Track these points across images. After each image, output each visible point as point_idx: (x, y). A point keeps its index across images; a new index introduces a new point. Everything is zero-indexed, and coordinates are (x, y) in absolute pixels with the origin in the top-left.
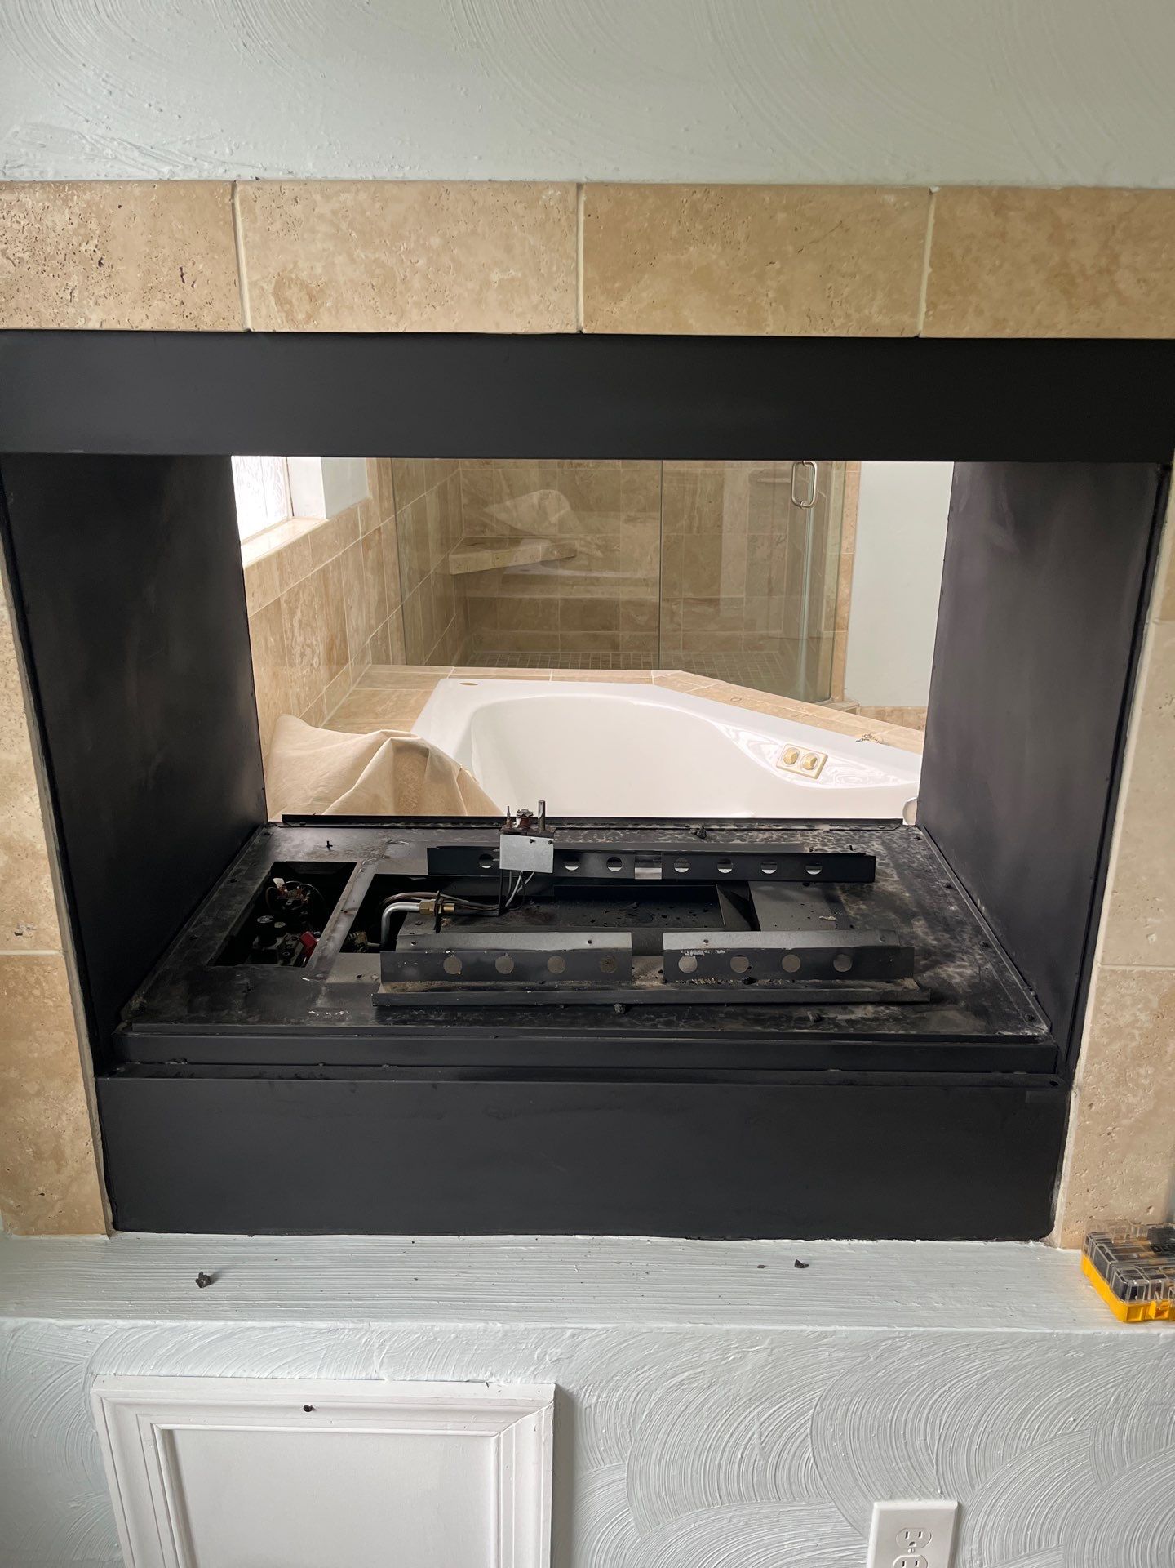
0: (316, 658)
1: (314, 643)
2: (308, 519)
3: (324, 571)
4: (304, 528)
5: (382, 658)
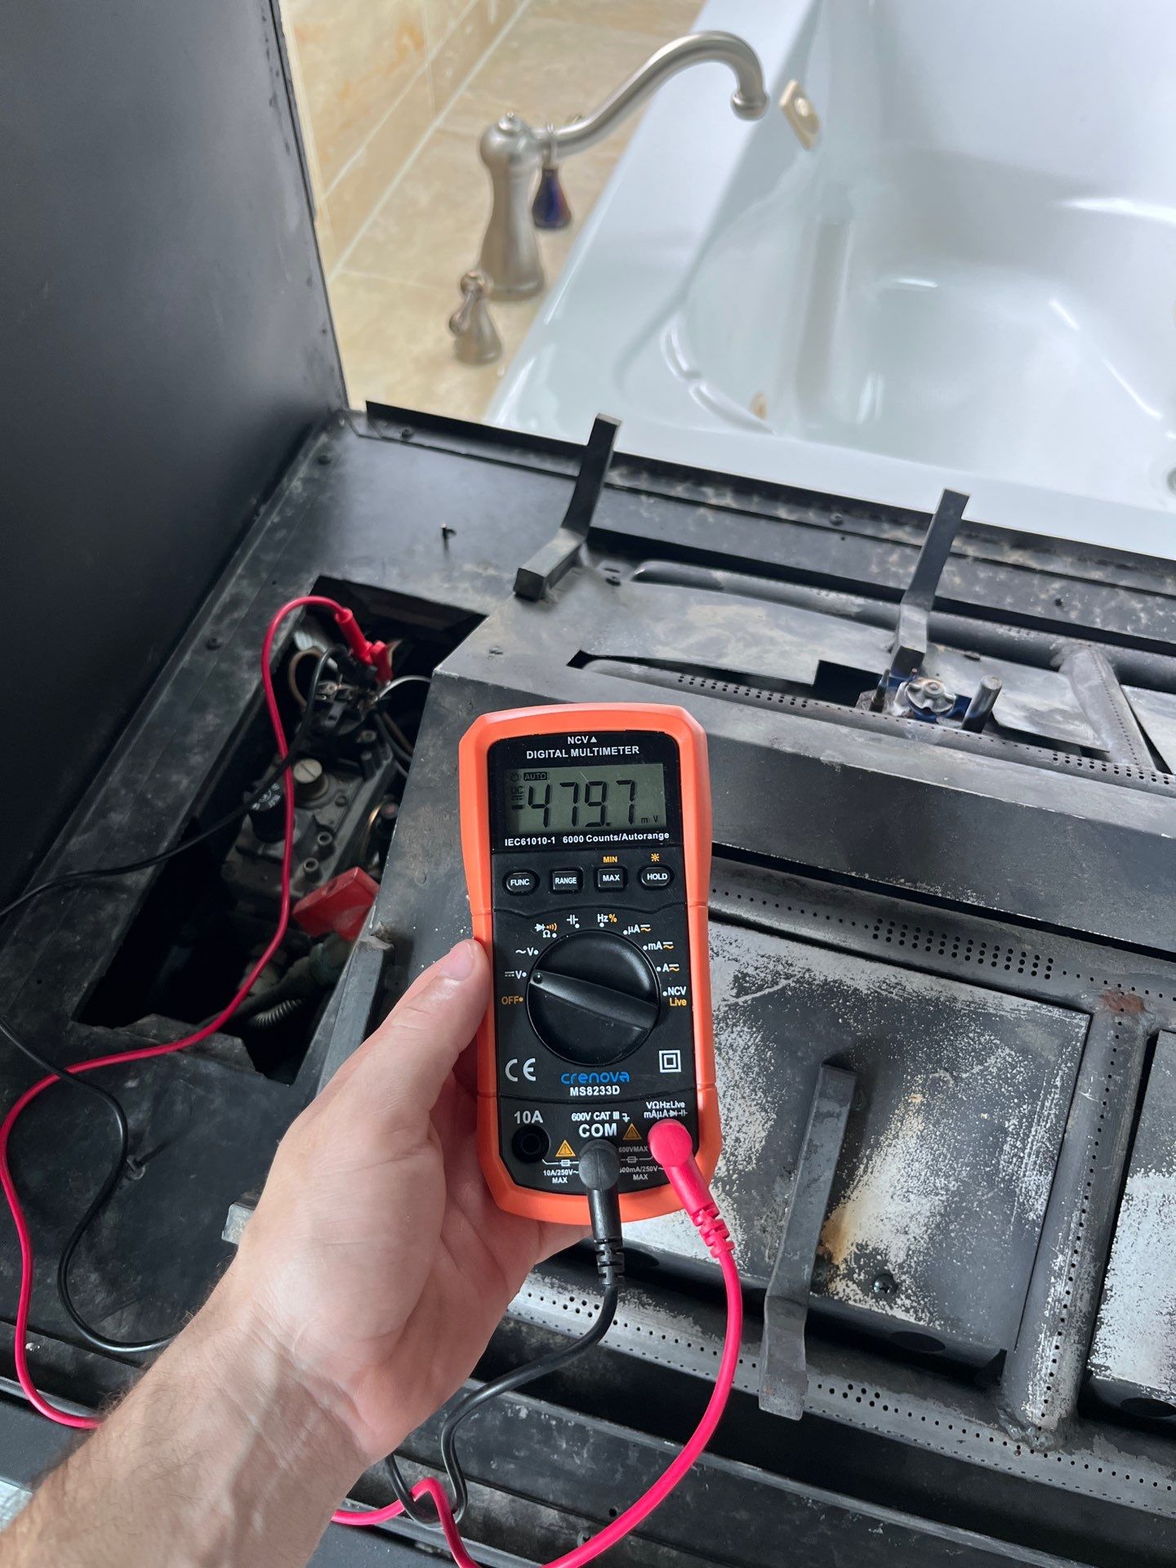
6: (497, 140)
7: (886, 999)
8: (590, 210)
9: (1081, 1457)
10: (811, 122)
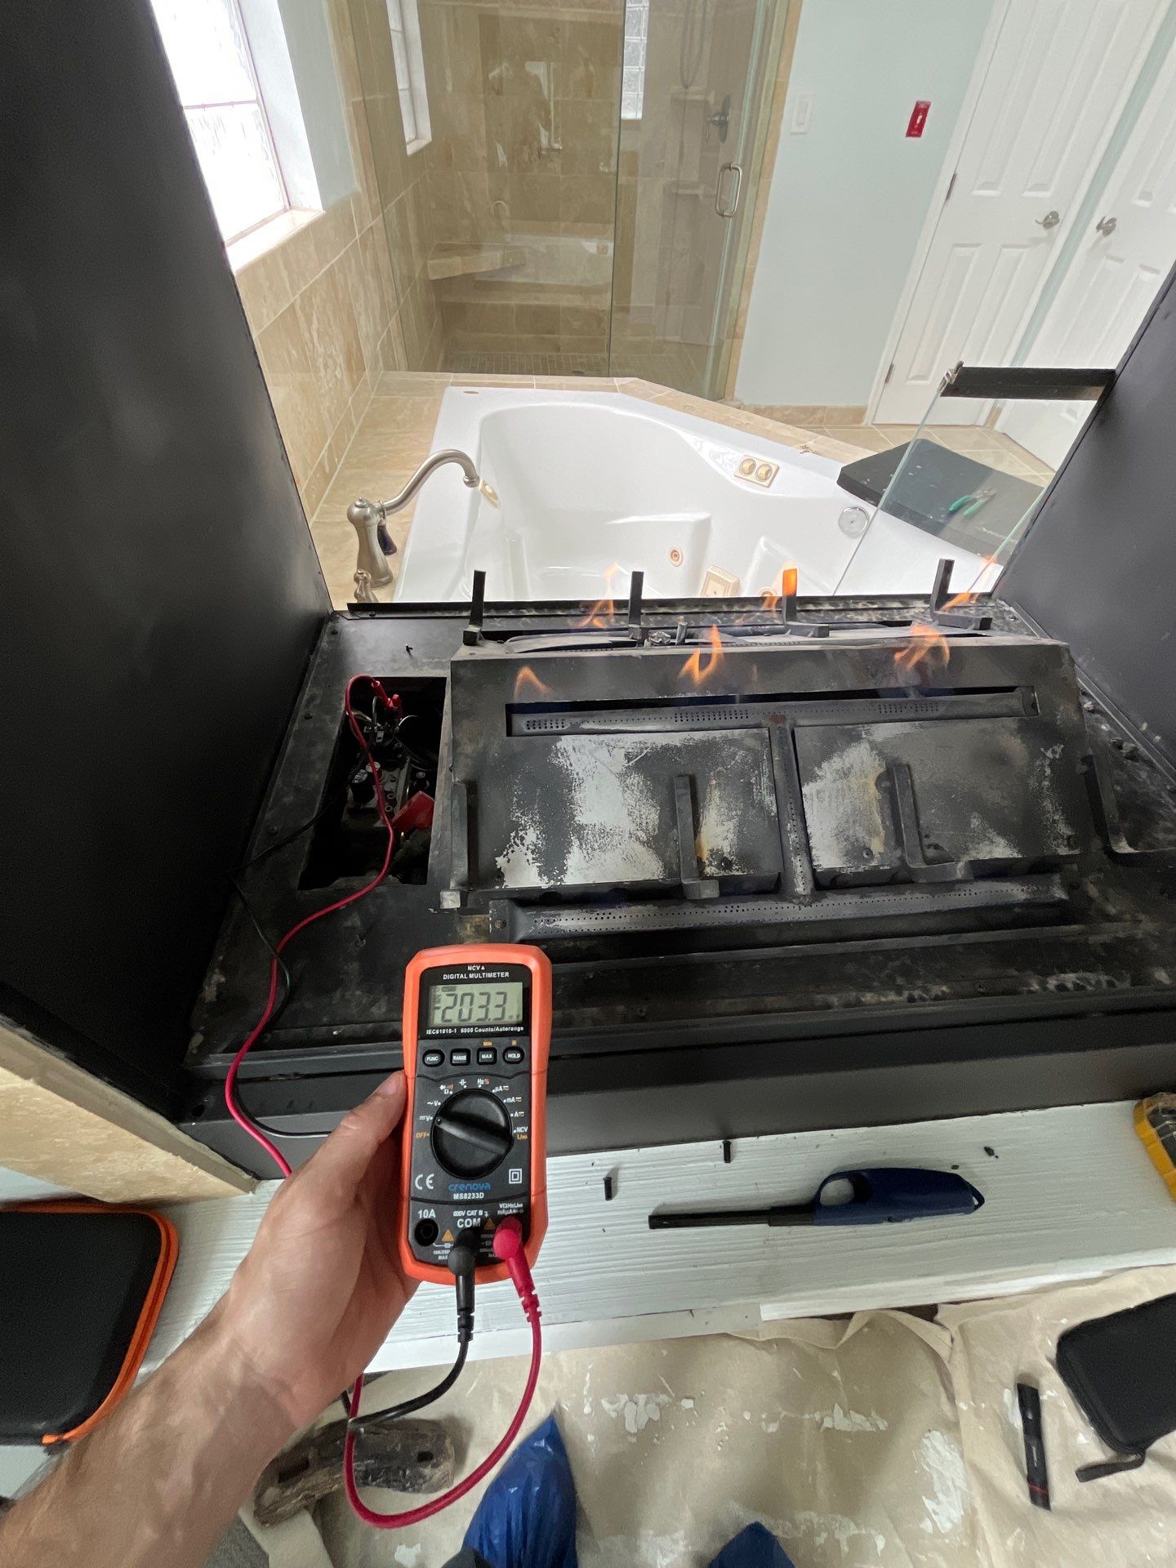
0: (338, 369)
1: (334, 353)
2: (305, 210)
3: (330, 273)
4: (302, 219)
5: (391, 366)
6: (356, 510)
7: (688, 746)
8: (404, 544)
9: (825, 902)
10: (494, 495)
